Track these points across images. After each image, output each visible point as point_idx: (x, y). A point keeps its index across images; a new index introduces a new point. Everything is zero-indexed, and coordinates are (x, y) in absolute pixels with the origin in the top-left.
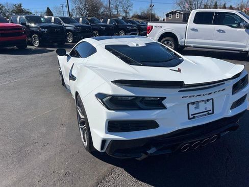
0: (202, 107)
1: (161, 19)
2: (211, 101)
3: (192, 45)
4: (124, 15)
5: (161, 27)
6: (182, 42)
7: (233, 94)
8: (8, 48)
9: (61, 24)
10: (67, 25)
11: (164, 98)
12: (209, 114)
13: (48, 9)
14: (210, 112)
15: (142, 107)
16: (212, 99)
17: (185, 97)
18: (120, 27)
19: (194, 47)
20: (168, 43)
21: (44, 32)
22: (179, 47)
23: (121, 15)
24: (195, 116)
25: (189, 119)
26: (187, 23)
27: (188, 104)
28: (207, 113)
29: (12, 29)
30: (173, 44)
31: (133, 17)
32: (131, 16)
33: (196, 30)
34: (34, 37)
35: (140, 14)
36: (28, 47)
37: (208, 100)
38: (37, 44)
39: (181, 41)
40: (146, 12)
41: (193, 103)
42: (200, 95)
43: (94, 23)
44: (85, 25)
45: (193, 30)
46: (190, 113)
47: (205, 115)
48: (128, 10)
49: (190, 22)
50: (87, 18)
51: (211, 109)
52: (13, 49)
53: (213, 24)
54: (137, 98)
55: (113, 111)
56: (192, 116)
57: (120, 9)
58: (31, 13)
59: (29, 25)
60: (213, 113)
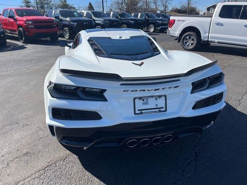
0: (152, 104)
1: (201, 13)
2: (164, 98)
3: (216, 41)
4: (162, 9)
5: (183, 21)
6: (205, 38)
7: (192, 93)
8: (43, 39)
9: (91, 18)
10: (96, 19)
11: (105, 90)
12: (160, 111)
13: (90, 4)
14: (162, 110)
15: (82, 98)
16: (165, 96)
17: (127, 91)
18: (150, 21)
19: (218, 43)
20: (190, 38)
21: (74, 25)
22: (202, 42)
23: (159, 9)
24: (143, 111)
25: (135, 114)
26: (212, 17)
27: (135, 99)
28: (158, 110)
29: (45, 22)
30: (195, 39)
31: (171, 11)
32: (169, 11)
33: (222, 25)
34: (65, 30)
35: (179, 8)
36: (60, 39)
37: (160, 97)
38: (67, 36)
39: (204, 36)
40: (186, 6)
41: (140, 98)
42: (144, 90)
43: (124, 17)
44: (114, 18)
45: (218, 24)
46: (137, 108)
47: (155, 112)
48: (167, 3)
49: (215, 16)
50: (117, 13)
51: (164, 106)
52: (47, 40)
53: (240, 19)
54: (78, 88)
55: (55, 99)
56: (139, 112)
57: (159, 3)
58: (74, 8)
59: (61, 19)
60: (166, 111)
